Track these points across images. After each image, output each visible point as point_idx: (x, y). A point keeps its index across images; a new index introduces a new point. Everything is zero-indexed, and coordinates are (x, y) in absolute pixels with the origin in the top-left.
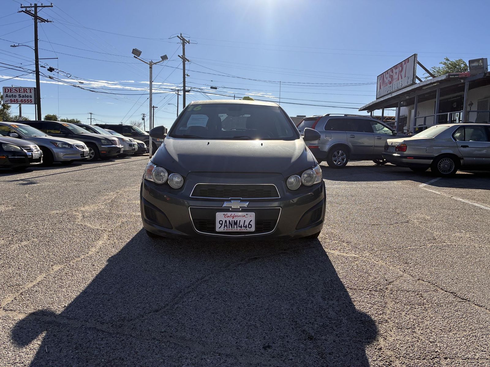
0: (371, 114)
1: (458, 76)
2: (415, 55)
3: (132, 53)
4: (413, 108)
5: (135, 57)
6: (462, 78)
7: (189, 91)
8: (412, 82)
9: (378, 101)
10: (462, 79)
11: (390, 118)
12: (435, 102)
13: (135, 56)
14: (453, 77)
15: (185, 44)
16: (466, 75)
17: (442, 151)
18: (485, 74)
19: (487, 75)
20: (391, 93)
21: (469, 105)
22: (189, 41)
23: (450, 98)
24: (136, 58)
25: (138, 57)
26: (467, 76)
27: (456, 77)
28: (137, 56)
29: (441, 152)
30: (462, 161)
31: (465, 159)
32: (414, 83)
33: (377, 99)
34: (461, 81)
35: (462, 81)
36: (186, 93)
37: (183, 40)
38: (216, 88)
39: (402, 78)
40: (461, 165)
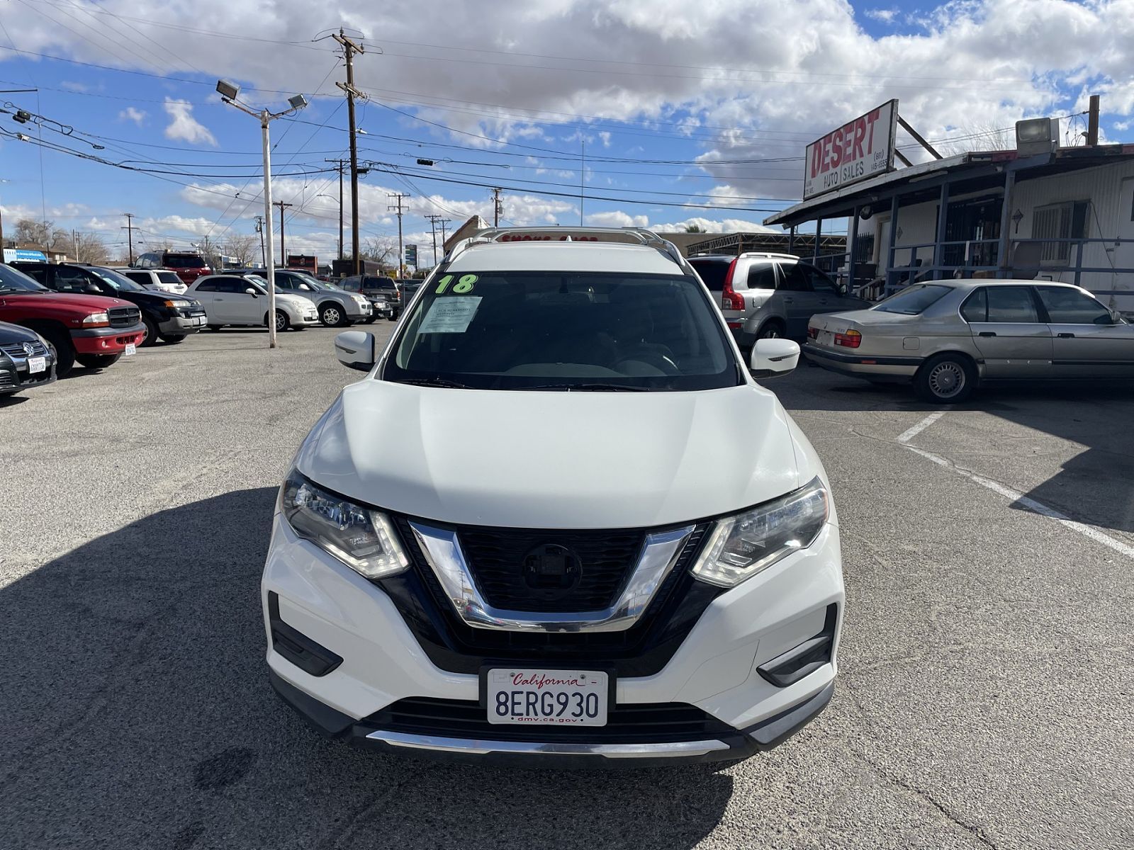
0: (792, 231)
1: (989, 159)
2: (893, 103)
3: (217, 90)
4: (887, 219)
5: (223, 99)
6: (999, 163)
7: (364, 171)
8: (885, 167)
9: (807, 206)
10: (999, 166)
11: (836, 240)
12: (938, 207)
13: (225, 97)
14: (979, 160)
15: (353, 54)
16: (1009, 157)
17: (938, 346)
18: (1053, 155)
19: (1058, 156)
20: (837, 189)
21: (1015, 218)
22: (362, 48)
23: (971, 200)
24: (228, 101)
25: (231, 101)
26: (1011, 159)
27: (985, 159)
28: (229, 99)
29: (936, 348)
30: (980, 369)
31: (987, 362)
32: (889, 169)
33: (806, 200)
34: (996, 170)
35: (1000, 169)
36: (359, 176)
37: (348, 45)
39: (862, 155)
40: (980, 375)
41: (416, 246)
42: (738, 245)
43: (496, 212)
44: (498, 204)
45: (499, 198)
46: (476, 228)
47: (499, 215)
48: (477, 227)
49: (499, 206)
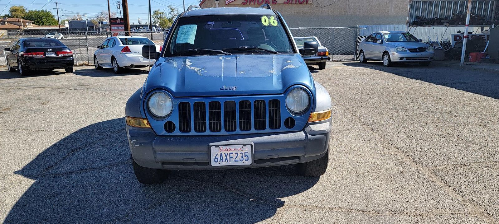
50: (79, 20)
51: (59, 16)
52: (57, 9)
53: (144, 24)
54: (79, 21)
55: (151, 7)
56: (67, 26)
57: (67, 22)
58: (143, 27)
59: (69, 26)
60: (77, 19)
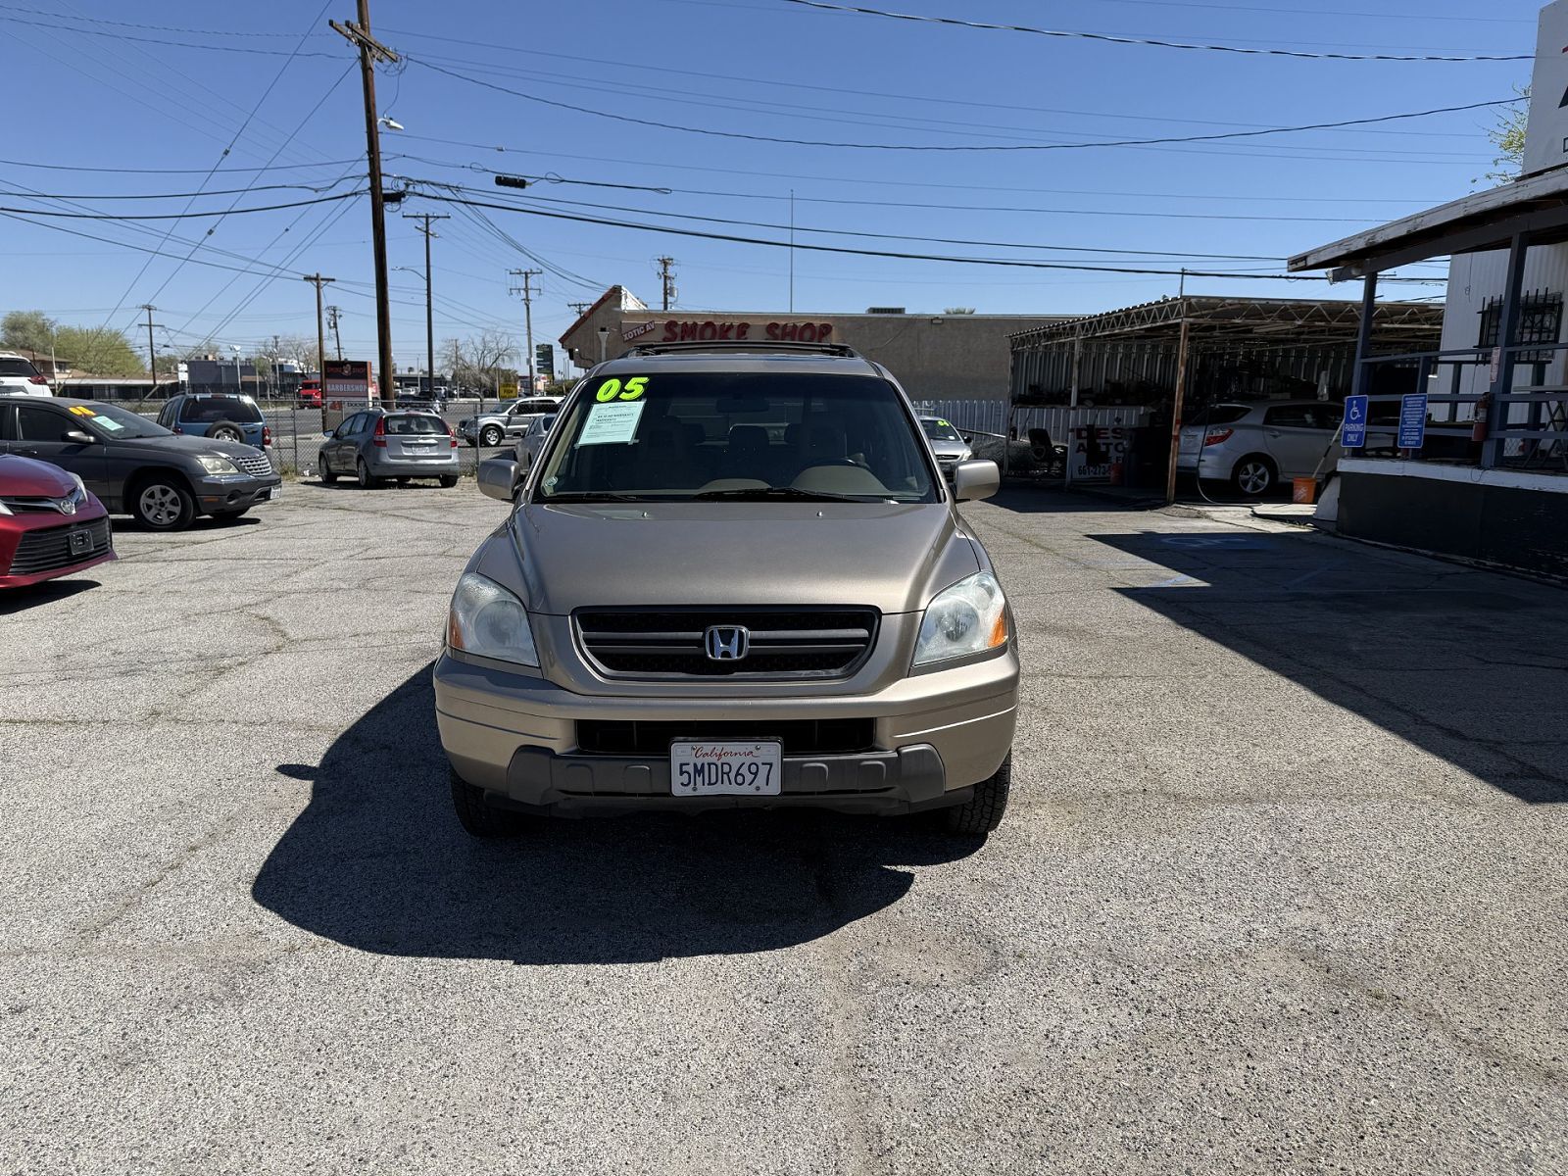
7: (397, 197)
36: (389, 207)
38: (521, 184)
41: (551, 346)
42: (1178, 325)
43: (666, 294)
44: (668, 282)
45: (669, 274)
46: (617, 309)
47: (670, 299)
48: (620, 306)
49: (669, 286)
50: (210, 358)
51: (154, 348)
52: (150, 326)
53: (405, 373)
54: (212, 362)
55: (433, 324)
56: (184, 377)
57: (184, 367)
58: (401, 382)
59: (190, 376)
60: (206, 357)
